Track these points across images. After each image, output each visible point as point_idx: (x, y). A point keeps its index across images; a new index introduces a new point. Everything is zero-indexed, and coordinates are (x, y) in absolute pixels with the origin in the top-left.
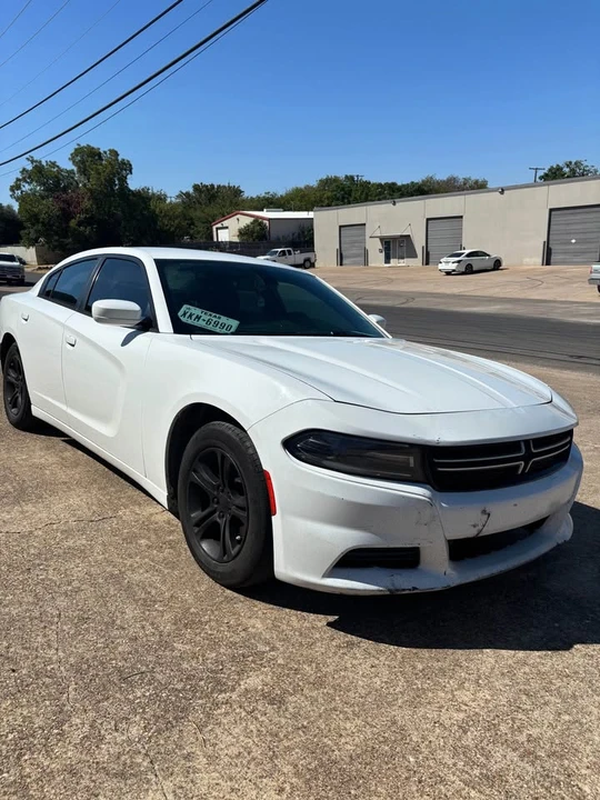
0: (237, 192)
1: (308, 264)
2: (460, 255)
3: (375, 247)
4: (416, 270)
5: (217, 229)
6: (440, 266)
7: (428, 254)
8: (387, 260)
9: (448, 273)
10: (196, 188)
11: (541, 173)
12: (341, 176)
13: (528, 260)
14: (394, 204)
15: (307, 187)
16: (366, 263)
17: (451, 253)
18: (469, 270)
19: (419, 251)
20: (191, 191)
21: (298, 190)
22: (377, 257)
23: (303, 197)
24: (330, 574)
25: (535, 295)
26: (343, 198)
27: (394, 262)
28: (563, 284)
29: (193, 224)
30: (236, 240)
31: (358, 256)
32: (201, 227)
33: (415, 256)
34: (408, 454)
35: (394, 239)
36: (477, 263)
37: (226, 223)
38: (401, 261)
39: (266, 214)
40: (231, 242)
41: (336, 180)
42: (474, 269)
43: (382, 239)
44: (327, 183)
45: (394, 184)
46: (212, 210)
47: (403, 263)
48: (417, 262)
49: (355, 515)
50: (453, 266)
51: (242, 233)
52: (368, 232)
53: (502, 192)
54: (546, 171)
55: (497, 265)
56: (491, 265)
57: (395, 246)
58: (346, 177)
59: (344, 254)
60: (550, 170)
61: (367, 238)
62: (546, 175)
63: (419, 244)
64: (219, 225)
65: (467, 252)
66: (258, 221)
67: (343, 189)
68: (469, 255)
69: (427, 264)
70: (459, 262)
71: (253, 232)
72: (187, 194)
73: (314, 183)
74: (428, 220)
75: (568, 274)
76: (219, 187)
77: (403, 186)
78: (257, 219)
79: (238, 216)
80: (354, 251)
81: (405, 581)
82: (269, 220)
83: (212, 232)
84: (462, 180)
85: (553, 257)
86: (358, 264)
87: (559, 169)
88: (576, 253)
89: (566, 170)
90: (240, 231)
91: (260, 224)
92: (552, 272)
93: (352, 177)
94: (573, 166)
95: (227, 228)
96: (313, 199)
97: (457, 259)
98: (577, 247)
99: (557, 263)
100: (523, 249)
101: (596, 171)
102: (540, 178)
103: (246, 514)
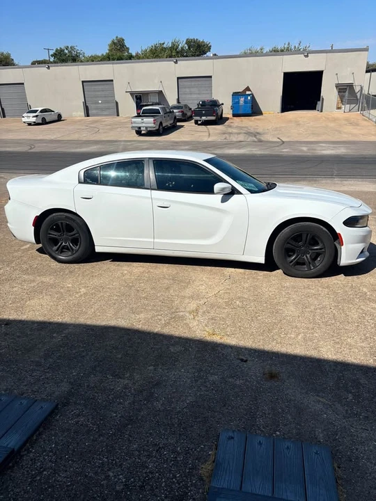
2: (36, 111)
6: (24, 120)
7: (2, 109)
9: (30, 124)
11: (51, 52)
13: (75, 114)
17: (28, 110)
18: (44, 122)
25: (103, 137)
28: (111, 130)
36: (48, 117)
42: (47, 120)
50: (34, 120)
53: (48, 68)
54: (54, 51)
55: (59, 118)
56: (56, 118)
60: (57, 50)
62: (55, 54)
65: (40, 109)
68: (42, 111)
69: (4, 117)
70: (37, 116)
75: (106, 123)
85: (91, 112)
87: (62, 51)
88: (102, 109)
89: (66, 51)
92: (96, 122)
94: (69, 49)
97: (35, 114)
98: (104, 105)
99: (94, 115)
100: (72, 107)
101: (84, 53)
102: (52, 56)
103: (323, 250)
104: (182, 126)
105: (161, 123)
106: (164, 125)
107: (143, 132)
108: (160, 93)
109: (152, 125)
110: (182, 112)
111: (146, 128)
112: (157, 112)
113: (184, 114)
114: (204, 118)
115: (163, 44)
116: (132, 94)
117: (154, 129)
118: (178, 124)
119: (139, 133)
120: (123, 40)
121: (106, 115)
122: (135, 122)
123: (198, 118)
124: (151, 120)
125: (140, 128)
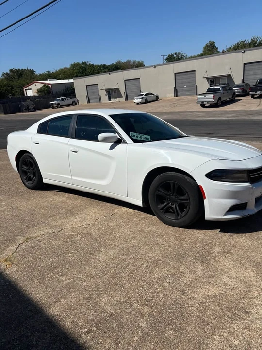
0: (32, 72)
1: (74, 104)
2: (142, 95)
3: (103, 94)
4: (122, 103)
5: (26, 90)
6: (135, 101)
7: (127, 95)
8: (110, 99)
9: (138, 103)
10: (11, 70)
11: (165, 58)
12: (81, 62)
13: (168, 95)
14: (110, 74)
15: (65, 68)
16: (100, 101)
17: (138, 94)
18: (147, 102)
19: (123, 95)
20: (9, 72)
21: (61, 70)
22: (105, 99)
23: (65, 73)
24: (226, 215)
25: (177, 110)
26: (83, 72)
27: (113, 100)
28: (186, 104)
29: (13, 88)
30: (36, 95)
31: (96, 98)
32: (17, 90)
33: (122, 97)
34: (244, 173)
35: (112, 90)
36: (149, 98)
37: (30, 87)
38: (116, 99)
39: (48, 82)
40: (34, 96)
41: (78, 64)
42: (149, 101)
43: (106, 90)
44: (75, 66)
45: (105, 65)
46: (21, 81)
47: (117, 100)
48: (123, 99)
49: (233, 195)
50: (140, 100)
51: (39, 91)
52: (100, 87)
53: (155, 67)
54: (167, 57)
55: (157, 98)
56: (155, 98)
57: (112, 93)
58: (83, 62)
59: (90, 98)
60: (169, 56)
61: (100, 90)
62: (168, 58)
63: (122, 91)
64: (27, 88)
65: (145, 93)
66: (45, 85)
67: (82, 68)
68: (146, 95)
69: (127, 100)
70: (142, 98)
71: (44, 91)
72: (7, 74)
73: (68, 66)
74: (125, 80)
75: (186, 100)
76: (22, 70)
77: (109, 65)
78: (45, 84)
79: (36, 83)
80: (94, 96)
81: (246, 213)
82: (51, 84)
83: (23, 91)
84: (133, 62)
85: (178, 94)
86: (97, 102)
87: (172, 55)
88: (186, 91)
89: (175, 56)
90: (38, 90)
91: (47, 86)
92: (179, 100)
93: (86, 63)
94: (177, 54)
95: (31, 89)
96: (69, 73)
97: (141, 97)
98: (187, 88)
99: (180, 96)
100: (166, 91)
101: (187, 56)
102: (165, 60)
103: (188, 201)
104: (240, 100)
105: (220, 98)
106: (222, 100)
107: (206, 105)
108: (229, 77)
109: (212, 100)
110: (242, 89)
111: (208, 102)
112: (218, 90)
113: (244, 91)
114: (258, 92)
115: (244, 41)
116: (208, 79)
117: (214, 102)
118: (236, 98)
119: (203, 106)
120: (214, 43)
121: (189, 95)
122: (199, 98)
123: (254, 93)
124: (212, 96)
125: (203, 102)
